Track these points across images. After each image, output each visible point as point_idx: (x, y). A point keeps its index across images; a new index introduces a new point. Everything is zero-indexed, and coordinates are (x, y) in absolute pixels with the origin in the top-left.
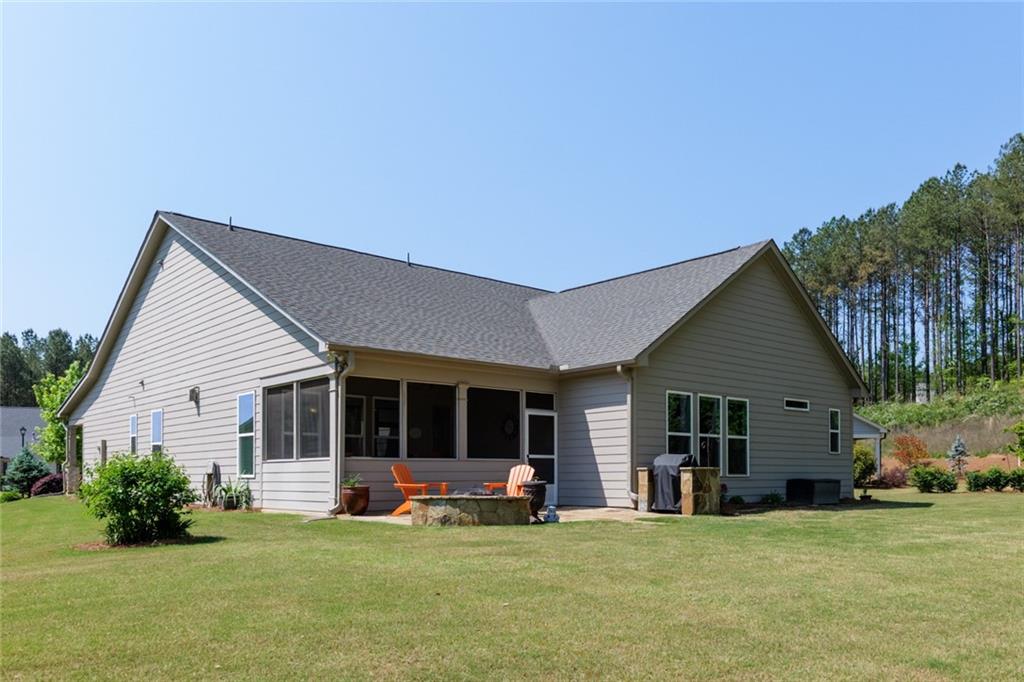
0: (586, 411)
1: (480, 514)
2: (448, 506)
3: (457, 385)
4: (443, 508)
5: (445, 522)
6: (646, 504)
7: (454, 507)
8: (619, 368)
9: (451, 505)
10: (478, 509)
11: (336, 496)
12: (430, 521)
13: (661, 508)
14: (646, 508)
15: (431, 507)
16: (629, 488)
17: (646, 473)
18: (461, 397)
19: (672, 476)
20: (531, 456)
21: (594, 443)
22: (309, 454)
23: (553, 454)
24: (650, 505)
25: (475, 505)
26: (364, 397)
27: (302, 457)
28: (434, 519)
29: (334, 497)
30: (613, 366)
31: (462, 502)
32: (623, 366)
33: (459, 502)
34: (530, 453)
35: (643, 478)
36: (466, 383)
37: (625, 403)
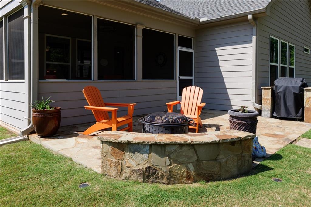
0: (216, 49)
1: (198, 164)
2: (152, 154)
3: (136, 25)
4: (146, 156)
5: (149, 177)
6: (270, 112)
7: (162, 155)
8: (250, 17)
9: (156, 153)
10: (195, 158)
11: (30, 116)
12: (127, 172)
13: (282, 116)
14: (269, 115)
15: (127, 154)
16: (254, 101)
17: (270, 91)
18: (138, 34)
19: (294, 93)
20: (181, 78)
21: (222, 69)
22: (14, 76)
23: (192, 76)
24: (272, 113)
25: (190, 152)
26: (70, 38)
27: (10, 79)
28: (133, 171)
29: (27, 117)
30: (245, 16)
31: (173, 148)
32: (253, 15)
33: (168, 149)
34: (180, 75)
35: (267, 94)
36: (141, 24)
37: (251, 42)
